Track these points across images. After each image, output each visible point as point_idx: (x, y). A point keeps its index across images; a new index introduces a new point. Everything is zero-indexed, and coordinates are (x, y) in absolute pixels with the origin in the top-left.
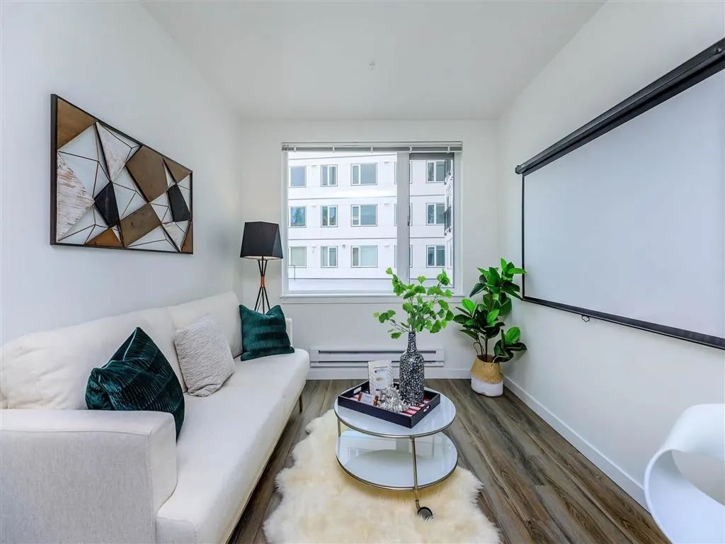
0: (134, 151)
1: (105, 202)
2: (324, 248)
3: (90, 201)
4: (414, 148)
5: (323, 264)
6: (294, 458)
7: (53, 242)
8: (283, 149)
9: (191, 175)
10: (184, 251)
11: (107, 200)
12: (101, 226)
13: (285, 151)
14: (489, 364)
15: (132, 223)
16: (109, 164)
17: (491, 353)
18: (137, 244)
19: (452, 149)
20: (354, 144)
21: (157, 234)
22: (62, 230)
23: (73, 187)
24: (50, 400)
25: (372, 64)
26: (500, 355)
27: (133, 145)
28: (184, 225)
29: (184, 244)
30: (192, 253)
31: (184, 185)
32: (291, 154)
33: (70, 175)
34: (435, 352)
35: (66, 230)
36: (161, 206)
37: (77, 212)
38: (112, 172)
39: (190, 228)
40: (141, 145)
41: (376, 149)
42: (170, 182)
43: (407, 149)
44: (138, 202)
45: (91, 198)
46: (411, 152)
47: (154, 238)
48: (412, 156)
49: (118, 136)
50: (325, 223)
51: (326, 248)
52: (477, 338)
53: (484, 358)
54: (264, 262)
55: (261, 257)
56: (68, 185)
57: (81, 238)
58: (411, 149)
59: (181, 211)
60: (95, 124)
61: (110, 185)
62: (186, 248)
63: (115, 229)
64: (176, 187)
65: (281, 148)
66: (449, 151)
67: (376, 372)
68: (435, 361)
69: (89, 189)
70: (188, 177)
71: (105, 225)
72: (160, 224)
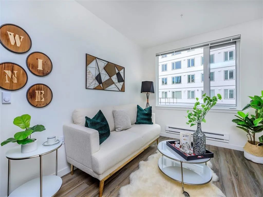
0: (106, 64)
1: (98, 78)
2: (189, 91)
3: (94, 77)
4: (211, 44)
5: (189, 98)
6: (148, 159)
7: (86, 88)
8: (156, 56)
9: (124, 69)
10: (122, 90)
11: (99, 77)
12: (97, 84)
13: (157, 56)
14: (255, 146)
15: (106, 83)
16: (99, 68)
17: (257, 140)
18: (107, 89)
19: (233, 40)
20: (182, 48)
21: (113, 86)
22: (88, 85)
23: (90, 75)
24: (80, 123)
25: (182, 15)
26: (262, 142)
27: (105, 62)
28: (122, 83)
29: (122, 89)
30: (124, 91)
31: (122, 72)
32: (160, 57)
33: (90, 72)
34: (223, 135)
35: (89, 85)
36: (114, 78)
37: (91, 81)
38: (100, 70)
39: (124, 85)
40: (108, 62)
41: (192, 48)
42: (117, 71)
43: (208, 45)
44: (108, 77)
45: (95, 77)
46: (210, 46)
47: (112, 87)
48: (211, 48)
49: (102, 61)
50: (189, 82)
51: (190, 91)
52: (248, 132)
53: (253, 143)
54: (148, 94)
55: (147, 93)
56: (89, 75)
57: (92, 87)
58: (210, 44)
59: (121, 79)
60: (96, 59)
61: (100, 74)
62: (123, 90)
63: (101, 85)
64: (119, 73)
65: (155, 56)
66: (232, 41)
67: (183, 136)
68: (223, 140)
69: (94, 75)
70: (123, 69)
71: (99, 84)
72: (114, 83)
